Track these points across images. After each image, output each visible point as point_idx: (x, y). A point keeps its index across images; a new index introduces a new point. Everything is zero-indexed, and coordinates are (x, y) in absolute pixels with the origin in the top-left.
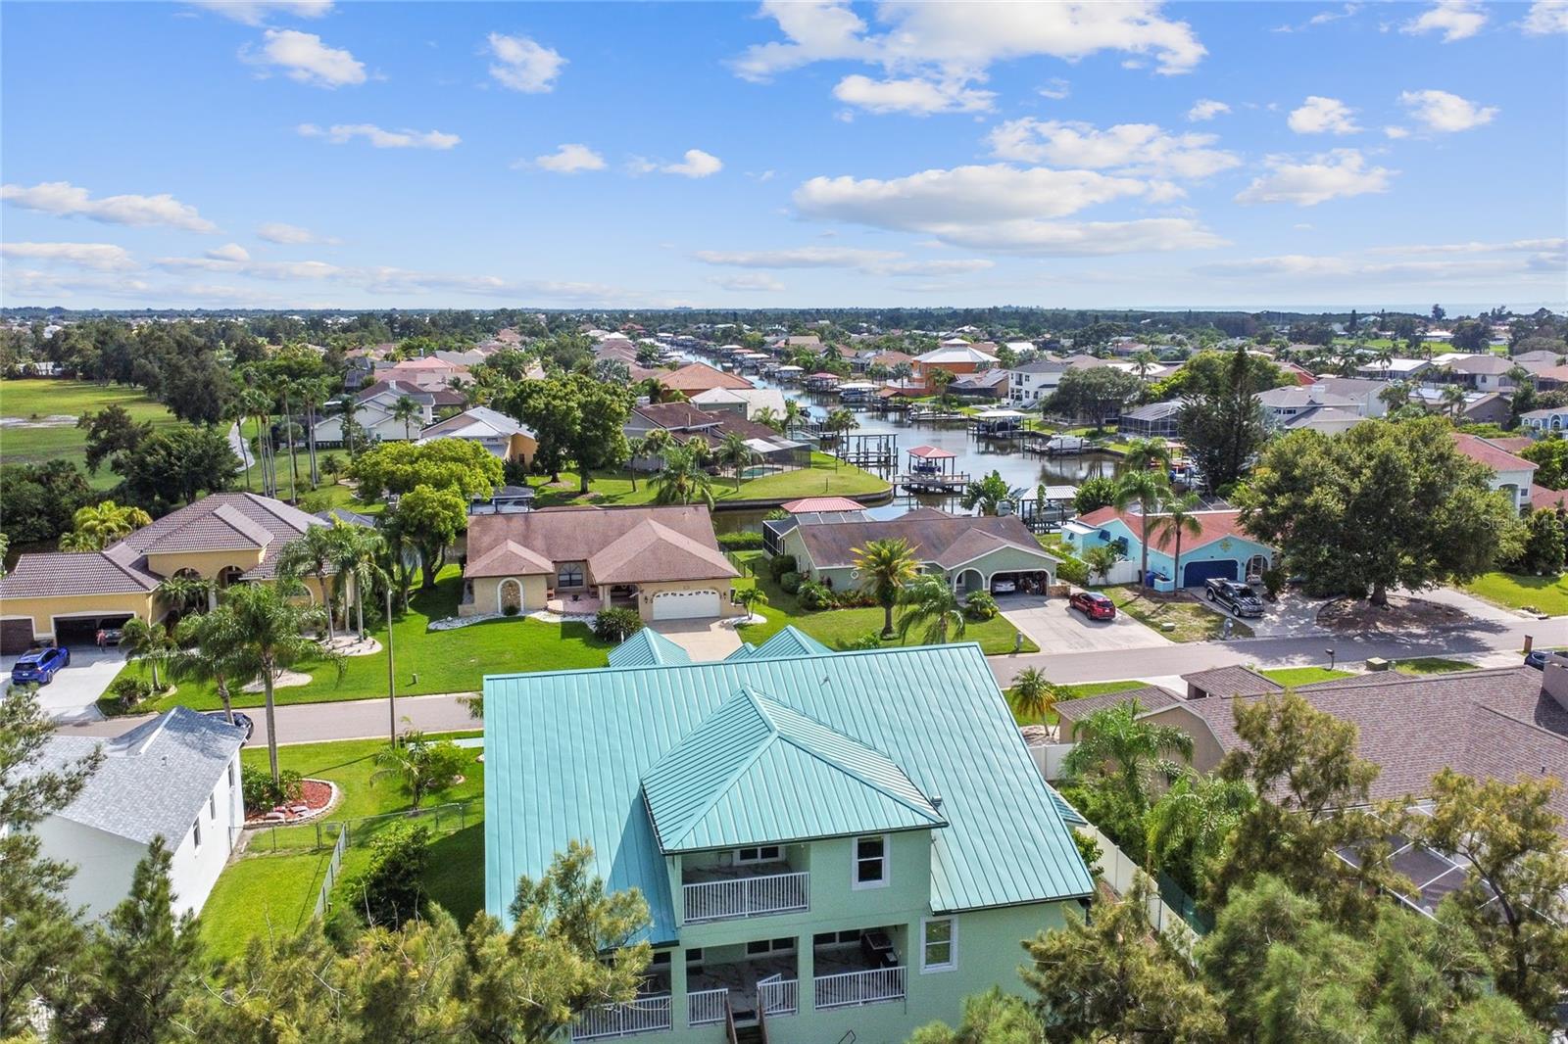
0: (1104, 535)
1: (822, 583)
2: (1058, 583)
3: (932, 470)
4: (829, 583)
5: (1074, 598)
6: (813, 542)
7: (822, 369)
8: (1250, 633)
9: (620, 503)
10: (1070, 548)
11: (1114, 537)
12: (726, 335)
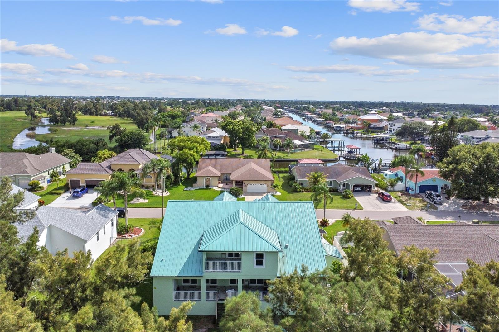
0: (396, 175)
1: (300, 184)
2: (376, 189)
3: (352, 152)
4: (302, 184)
5: (379, 194)
6: (299, 171)
7: (330, 120)
8: (437, 209)
9: (253, 157)
10: (384, 179)
11: (399, 176)
12: (304, 109)
